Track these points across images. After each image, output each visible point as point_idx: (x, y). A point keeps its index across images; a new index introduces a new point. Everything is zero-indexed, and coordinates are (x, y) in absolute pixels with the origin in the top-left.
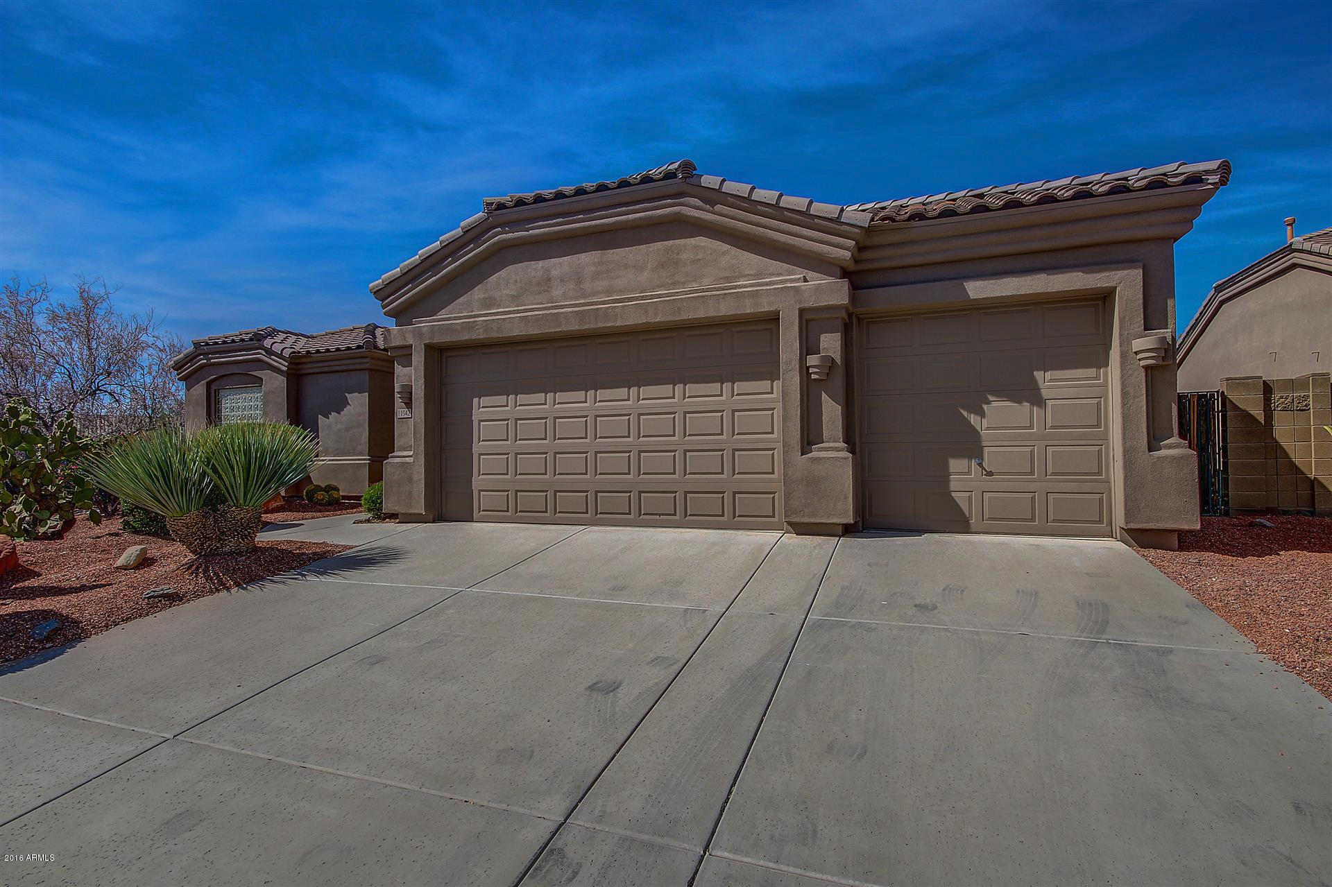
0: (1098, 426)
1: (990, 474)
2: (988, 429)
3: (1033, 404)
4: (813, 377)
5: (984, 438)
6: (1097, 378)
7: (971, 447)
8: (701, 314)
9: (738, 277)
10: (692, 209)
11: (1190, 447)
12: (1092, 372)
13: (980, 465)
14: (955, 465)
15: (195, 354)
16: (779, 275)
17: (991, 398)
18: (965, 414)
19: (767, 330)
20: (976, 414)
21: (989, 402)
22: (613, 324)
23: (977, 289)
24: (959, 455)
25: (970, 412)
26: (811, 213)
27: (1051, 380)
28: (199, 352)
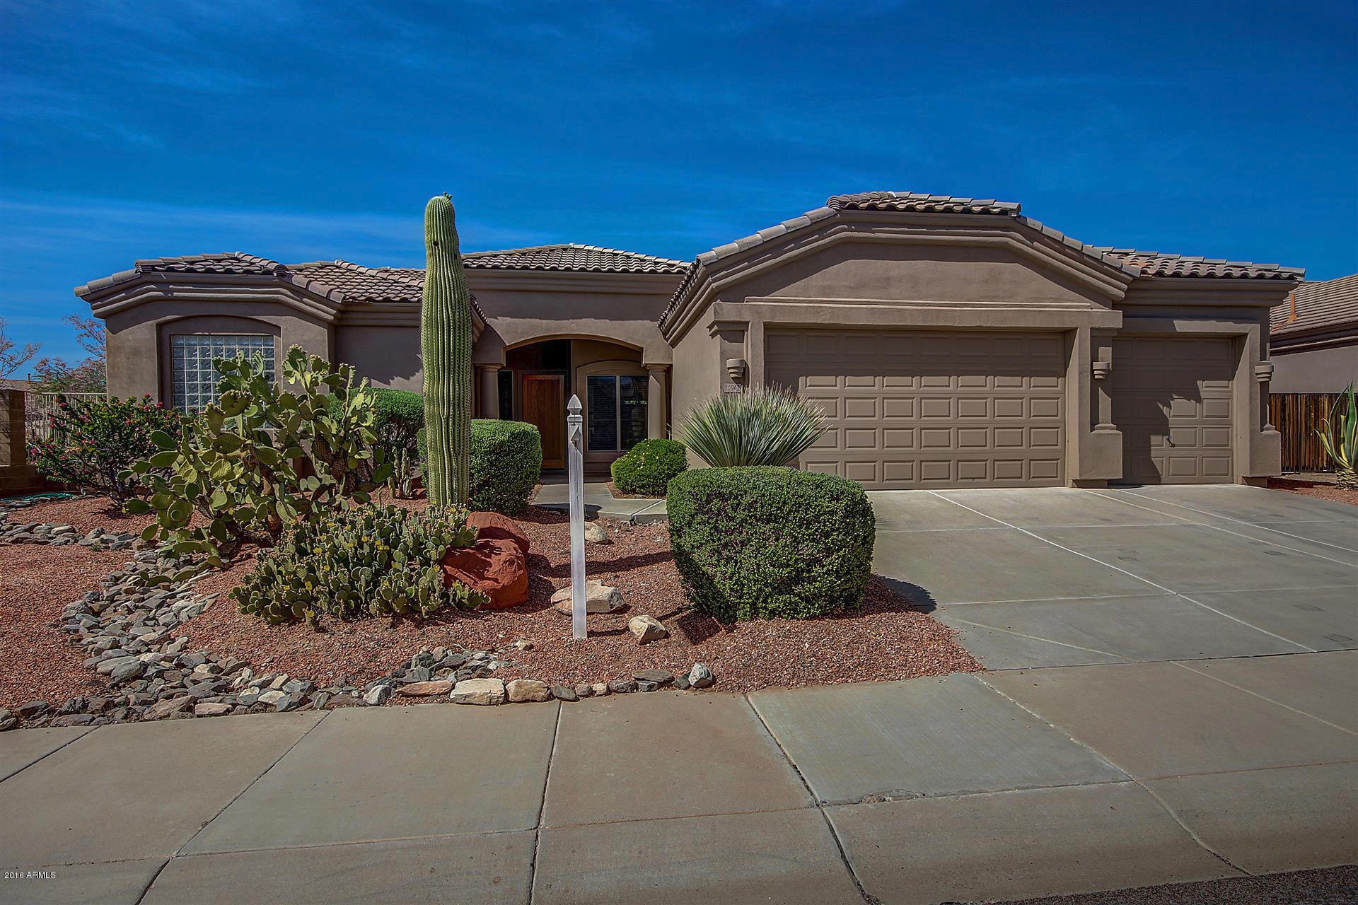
0: (1228, 416)
1: (1173, 445)
2: (1174, 416)
3: (1197, 402)
4: (1096, 377)
5: (1170, 423)
6: (1228, 387)
7: (1162, 427)
8: (1022, 324)
9: (1044, 299)
10: (1015, 240)
11: (1276, 429)
12: (1225, 383)
13: (1168, 440)
14: (1155, 439)
15: (139, 281)
16: (1072, 301)
17: (1175, 396)
18: (1161, 406)
19: (1055, 340)
20: (1167, 407)
21: (1173, 399)
22: (952, 324)
23: (1182, 326)
24: (1156, 434)
25: (1164, 406)
26: (1103, 261)
27: (1206, 387)
28: (146, 278)
